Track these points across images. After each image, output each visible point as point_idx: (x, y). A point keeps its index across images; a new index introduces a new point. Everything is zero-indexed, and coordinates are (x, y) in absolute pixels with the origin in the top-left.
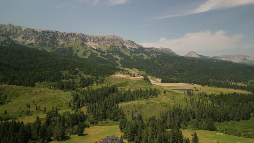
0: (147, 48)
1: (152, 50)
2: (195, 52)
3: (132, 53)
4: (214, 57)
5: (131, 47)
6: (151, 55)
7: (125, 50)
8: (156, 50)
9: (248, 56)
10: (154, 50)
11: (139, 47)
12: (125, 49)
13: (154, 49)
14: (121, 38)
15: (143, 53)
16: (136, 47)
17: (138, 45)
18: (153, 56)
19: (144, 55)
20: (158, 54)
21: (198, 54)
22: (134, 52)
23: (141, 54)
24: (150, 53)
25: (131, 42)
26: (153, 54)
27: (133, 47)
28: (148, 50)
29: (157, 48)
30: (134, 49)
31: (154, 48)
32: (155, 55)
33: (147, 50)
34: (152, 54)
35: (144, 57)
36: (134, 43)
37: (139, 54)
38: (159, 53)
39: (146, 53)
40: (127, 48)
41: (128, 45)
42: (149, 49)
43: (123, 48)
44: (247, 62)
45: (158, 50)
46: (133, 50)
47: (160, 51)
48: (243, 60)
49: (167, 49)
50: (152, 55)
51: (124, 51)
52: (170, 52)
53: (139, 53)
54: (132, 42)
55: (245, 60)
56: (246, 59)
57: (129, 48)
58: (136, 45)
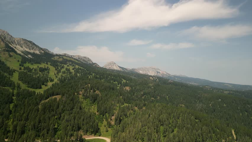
0: (57, 55)
1: (65, 57)
2: (115, 63)
3: (26, 63)
4: (133, 69)
5: (27, 50)
6: (63, 67)
7: (11, 56)
8: (71, 59)
9: (159, 70)
10: (68, 59)
11: (43, 52)
12: (11, 54)
13: (69, 57)
14: (8, 34)
15: (49, 63)
16: (37, 52)
17: (42, 49)
18: (68, 70)
19: (50, 67)
20: (77, 67)
21: (118, 66)
22: (30, 61)
23: (43, 66)
24: (61, 63)
25: (29, 43)
26: (68, 66)
27: (32, 51)
28: (59, 58)
29: (71, 56)
30: (33, 54)
31: (68, 55)
32: (71, 68)
33: (56, 58)
34: (66, 66)
35: (48, 73)
36: (34, 44)
37: (40, 66)
38: (78, 64)
39: (55, 64)
40: (15, 52)
41: (22, 47)
42: (59, 56)
43: (7, 51)
44: (160, 75)
45: (74, 59)
46: (30, 56)
47: (77, 60)
48: (156, 73)
49: (85, 57)
50: (66, 69)
51: (8, 56)
52: (89, 62)
53: (40, 64)
54: (31, 42)
55: (158, 74)
56: (159, 72)
57: (22, 52)
58: (37, 49)
